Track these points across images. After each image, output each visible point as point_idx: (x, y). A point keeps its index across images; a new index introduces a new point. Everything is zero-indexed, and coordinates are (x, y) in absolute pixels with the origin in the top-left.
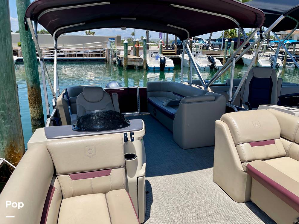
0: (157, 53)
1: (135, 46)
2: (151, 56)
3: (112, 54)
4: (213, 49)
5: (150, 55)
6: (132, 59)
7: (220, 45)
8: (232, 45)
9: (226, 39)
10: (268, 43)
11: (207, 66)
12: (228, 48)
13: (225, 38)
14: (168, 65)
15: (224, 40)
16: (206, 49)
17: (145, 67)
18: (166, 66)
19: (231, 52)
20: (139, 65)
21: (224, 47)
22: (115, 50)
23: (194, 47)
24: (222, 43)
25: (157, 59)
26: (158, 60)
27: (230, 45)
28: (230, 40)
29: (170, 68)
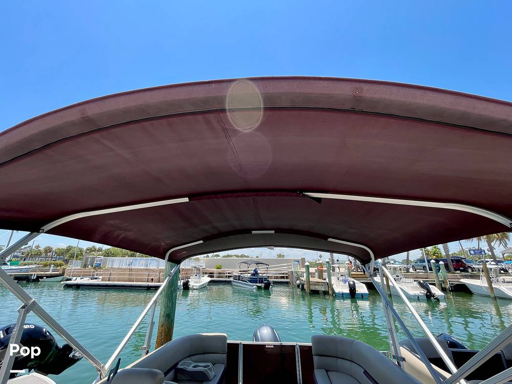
0: (345, 276)
1: (318, 268)
2: (338, 280)
3: (295, 277)
4: (416, 271)
6: (315, 283)
7: (424, 267)
8: (442, 267)
9: (431, 260)
11: (419, 294)
12: (438, 271)
13: (428, 258)
14: (360, 291)
16: (406, 271)
17: (331, 292)
18: (357, 292)
19: (444, 276)
20: (323, 290)
21: (431, 270)
24: (426, 264)
26: (346, 284)
27: (439, 266)
28: (437, 261)
29: (363, 295)
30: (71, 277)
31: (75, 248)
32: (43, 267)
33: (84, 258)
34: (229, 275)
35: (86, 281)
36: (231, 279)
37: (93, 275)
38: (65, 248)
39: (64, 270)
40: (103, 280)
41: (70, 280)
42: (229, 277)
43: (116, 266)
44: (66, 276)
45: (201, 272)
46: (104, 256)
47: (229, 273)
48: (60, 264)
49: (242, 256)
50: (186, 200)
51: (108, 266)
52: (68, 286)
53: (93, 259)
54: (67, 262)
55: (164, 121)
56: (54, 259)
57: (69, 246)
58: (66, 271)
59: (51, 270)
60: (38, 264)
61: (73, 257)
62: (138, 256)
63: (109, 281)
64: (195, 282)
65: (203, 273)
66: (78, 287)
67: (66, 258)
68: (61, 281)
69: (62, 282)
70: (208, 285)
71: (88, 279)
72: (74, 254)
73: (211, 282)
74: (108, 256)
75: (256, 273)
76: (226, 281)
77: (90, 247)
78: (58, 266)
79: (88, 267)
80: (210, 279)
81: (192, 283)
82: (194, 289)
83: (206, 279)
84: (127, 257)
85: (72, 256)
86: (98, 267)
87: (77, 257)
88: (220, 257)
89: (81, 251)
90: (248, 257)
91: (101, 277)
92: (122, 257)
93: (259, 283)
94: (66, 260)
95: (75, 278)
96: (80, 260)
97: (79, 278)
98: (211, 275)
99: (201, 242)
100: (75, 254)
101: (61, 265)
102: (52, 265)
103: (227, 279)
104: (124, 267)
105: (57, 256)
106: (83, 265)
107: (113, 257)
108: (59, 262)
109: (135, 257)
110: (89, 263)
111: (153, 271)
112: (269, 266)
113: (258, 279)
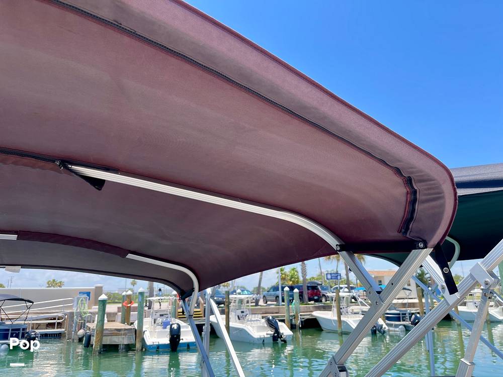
0: (166, 316)
1: (124, 304)
2: (155, 322)
3: (77, 323)
4: (266, 303)
5: (153, 320)
6: (113, 332)
7: (277, 297)
8: (296, 297)
9: (285, 287)
10: (349, 292)
11: (266, 336)
12: (291, 301)
13: (282, 284)
14: (187, 339)
15: (283, 288)
16: (254, 304)
17: (138, 346)
18: (181, 341)
19: (296, 308)
20: (126, 342)
21: (283, 301)
22: (85, 313)
23: (233, 301)
24: (279, 293)
25: (165, 328)
26: (166, 330)
27: (292, 296)
28: (292, 288)
29: (190, 345)
112: (33, 303)
113: (10, 330)
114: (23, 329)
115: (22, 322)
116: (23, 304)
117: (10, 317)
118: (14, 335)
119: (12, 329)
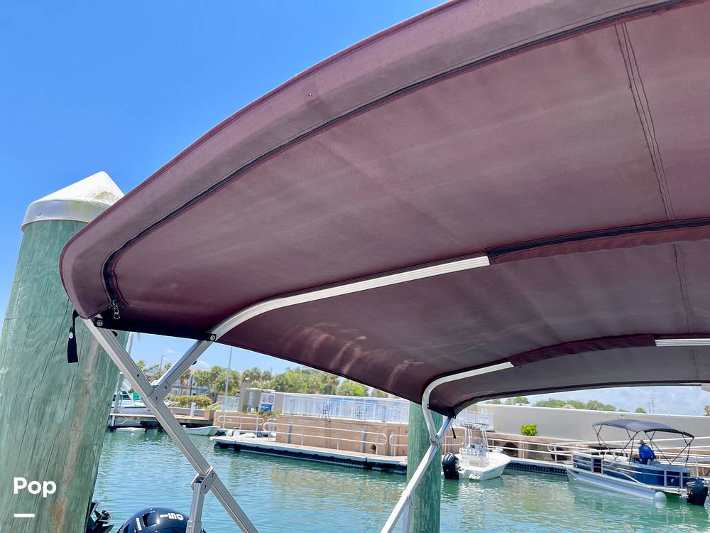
30: (224, 429)
31: (224, 371)
32: (179, 405)
33: (242, 392)
34: (560, 453)
35: (249, 438)
36: (568, 465)
37: (260, 429)
38: (210, 371)
39: (212, 413)
40: (279, 439)
41: (222, 434)
42: (561, 458)
43: (299, 412)
44: (216, 426)
45: (486, 441)
46: (276, 389)
47: (559, 449)
48: (205, 402)
49: (592, 406)
50: (483, 261)
51: (285, 411)
52: (222, 447)
53: (258, 394)
54: (214, 397)
55: (470, 76)
56: (193, 392)
57: (216, 368)
58: (215, 416)
59: (192, 413)
60: (173, 400)
61: (224, 390)
62: (340, 394)
63: (289, 443)
64: (473, 463)
65: (490, 442)
66: (237, 449)
67: (212, 391)
68: (209, 435)
69: (211, 438)
70: (504, 473)
71: (253, 435)
72: (224, 382)
73: (511, 466)
74: (283, 390)
75: (646, 455)
76: (551, 469)
77: (250, 370)
78: (201, 406)
79: (250, 410)
80: (507, 459)
81: (464, 466)
82: (471, 480)
83: (498, 459)
84: (317, 395)
85: (221, 387)
86: (266, 412)
87: (230, 389)
88: (528, 406)
89: (235, 378)
90: (609, 408)
91: (274, 434)
92: (308, 392)
93: (670, 484)
94: (213, 395)
95: (230, 431)
96: (234, 394)
97: (237, 432)
98: (510, 449)
99: (508, 365)
100: (227, 384)
101: (206, 404)
102: (194, 404)
103: (555, 464)
104: (314, 415)
105: (198, 385)
106: (242, 406)
107: (290, 391)
108: (203, 397)
109: (334, 394)
110: (250, 403)
111: (374, 427)
112: (693, 437)
113: (665, 474)
114: (685, 474)
115: (684, 464)
116: (680, 438)
117: (666, 454)
118: (672, 480)
119: (667, 472)
